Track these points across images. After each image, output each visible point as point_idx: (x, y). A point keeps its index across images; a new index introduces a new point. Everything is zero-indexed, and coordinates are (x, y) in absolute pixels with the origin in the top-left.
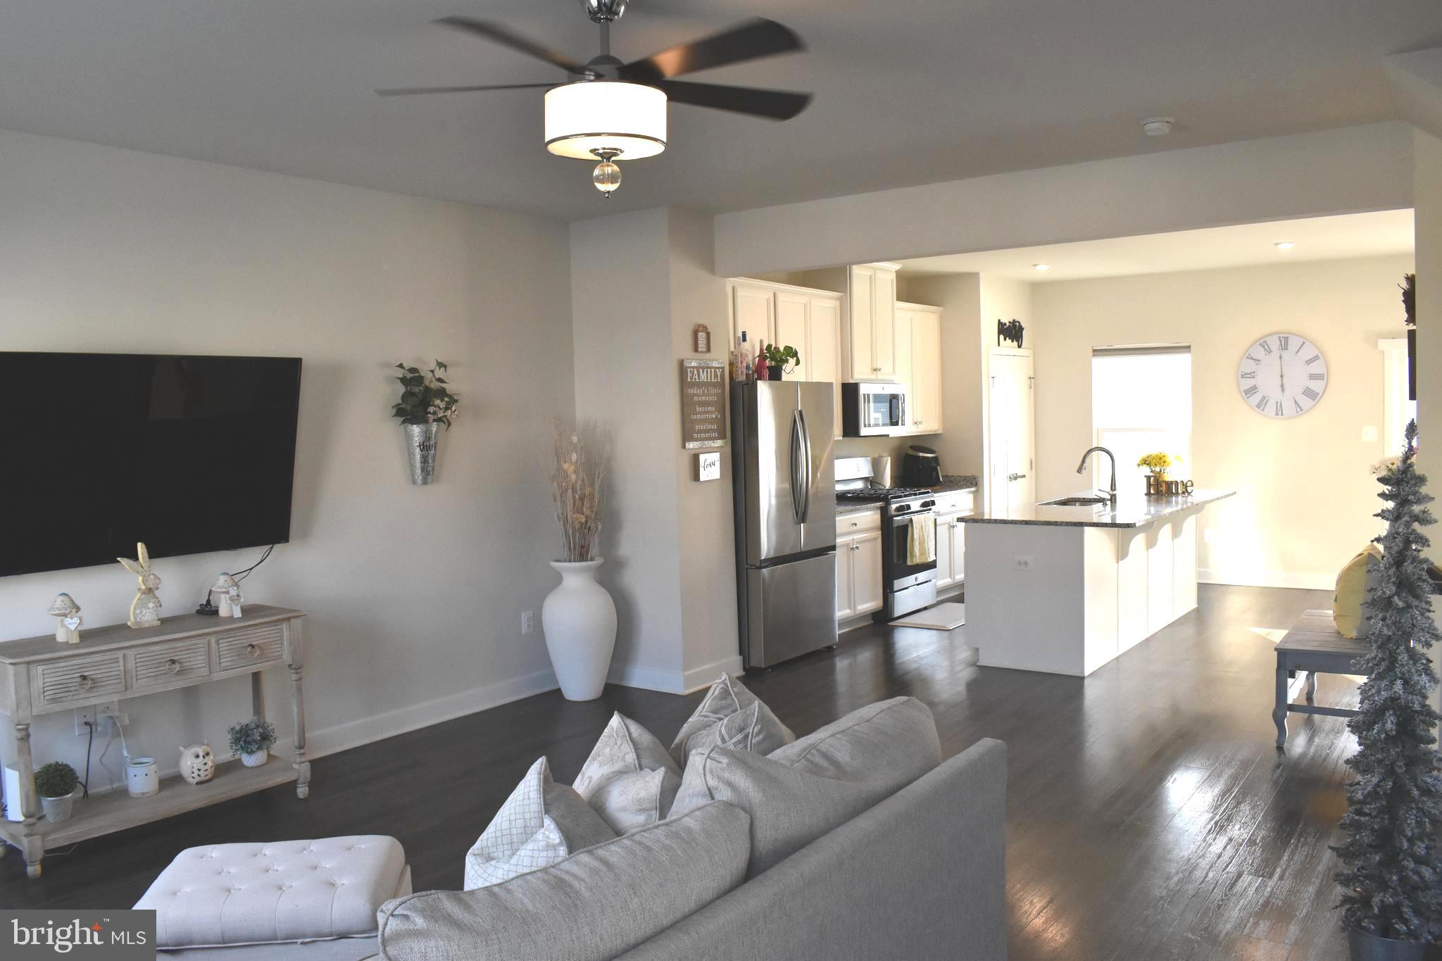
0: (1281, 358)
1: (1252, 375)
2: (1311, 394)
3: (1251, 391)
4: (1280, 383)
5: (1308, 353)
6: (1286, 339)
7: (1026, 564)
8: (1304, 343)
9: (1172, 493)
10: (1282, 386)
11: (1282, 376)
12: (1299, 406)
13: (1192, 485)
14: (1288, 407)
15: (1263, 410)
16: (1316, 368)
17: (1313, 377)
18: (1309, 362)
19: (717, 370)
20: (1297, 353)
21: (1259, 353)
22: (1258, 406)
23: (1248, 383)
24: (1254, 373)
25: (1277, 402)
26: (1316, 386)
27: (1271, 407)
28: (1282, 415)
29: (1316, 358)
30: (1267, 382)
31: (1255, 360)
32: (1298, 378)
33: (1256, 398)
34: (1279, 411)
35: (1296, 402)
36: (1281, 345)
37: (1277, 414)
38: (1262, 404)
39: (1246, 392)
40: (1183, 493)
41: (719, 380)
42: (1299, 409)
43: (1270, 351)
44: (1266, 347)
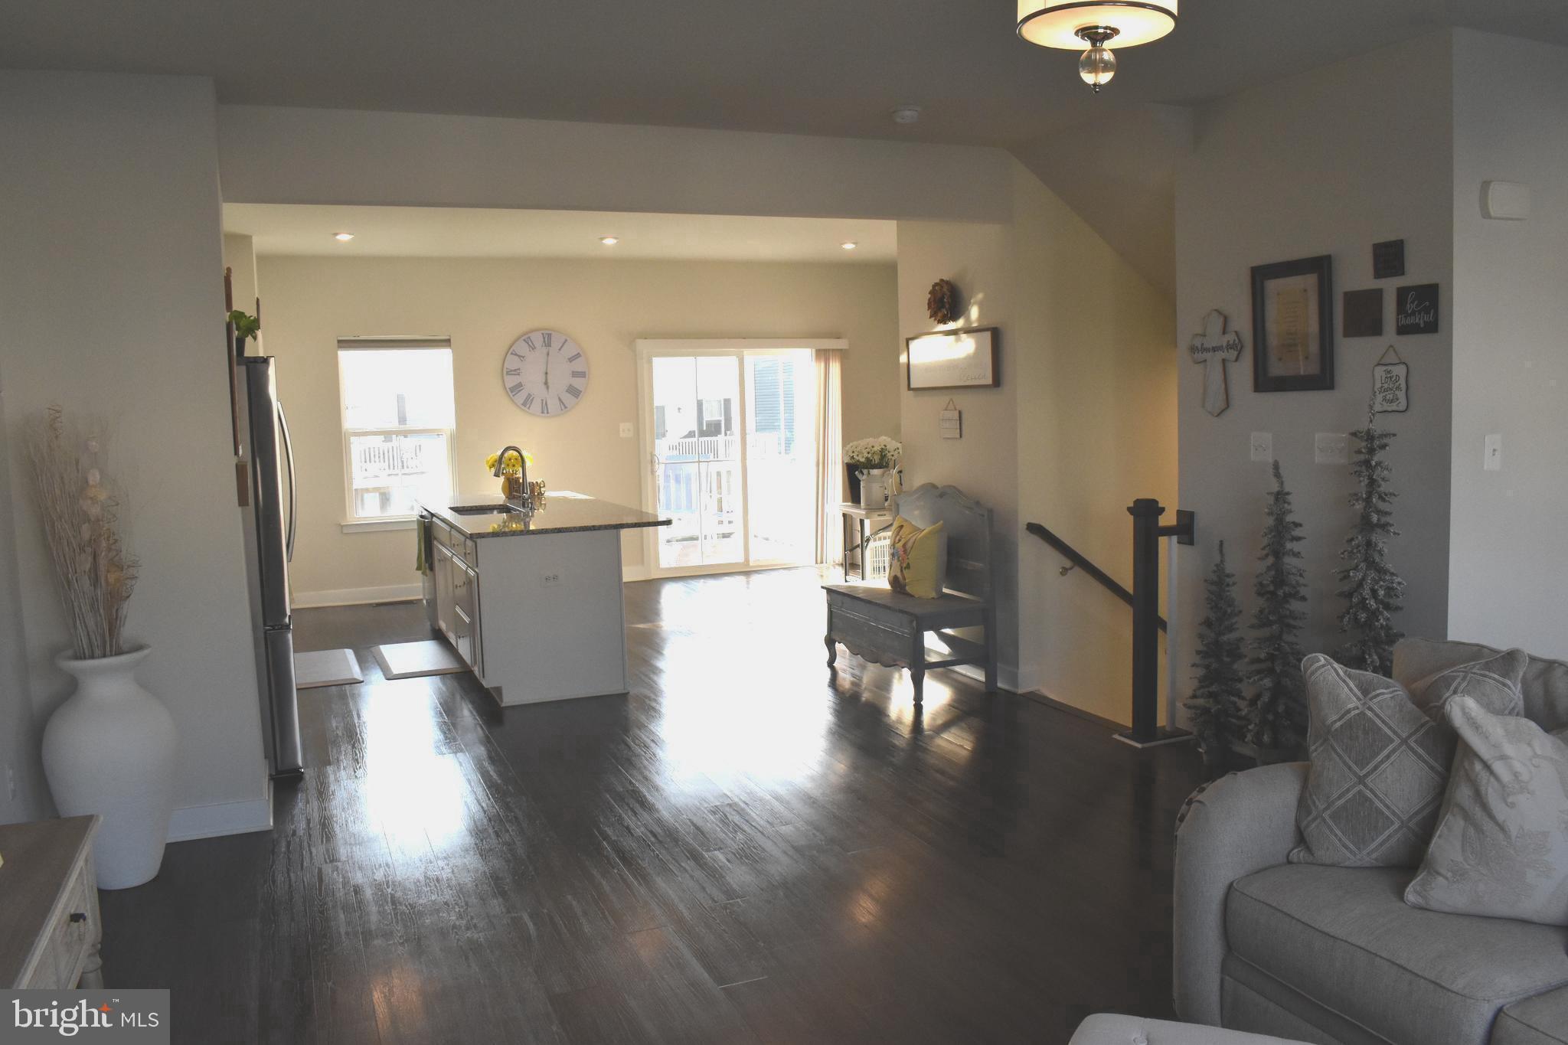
0: (548, 354)
1: (516, 372)
2: (574, 392)
3: (517, 388)
4: (544, 381)
5: (570, 350)
6: (550, 335)
7: (555, 578)
8: (566, 340)
10: (546, 383)
11: (546, 373)
12: (563, 404)
13: (544, 486)
14: (553, 404)
15: (529, 408)
16: (578, 366)
17: (575, 374)
18: (571, 360)
20: (560, 350)
21: (522, 348)
22: (524, 404)
23: (511, 381)
24: (519, 369)
25: (542, 400)
26: (577, 383)
27: (536, 406)
28: (548, 413)
29: (578, 355)
30: (532, 378)
31: (519, 356)
32: (561, 379)
33: (521, 397)
34: (545, 409)
35: (560, 400)
36: (544, 341)
37: (543, 413)
38: (527, 402)
39: (512, 389)
40: (538, 494)
42: (563, 407)
43: (534, 348)
44: (530, 343)
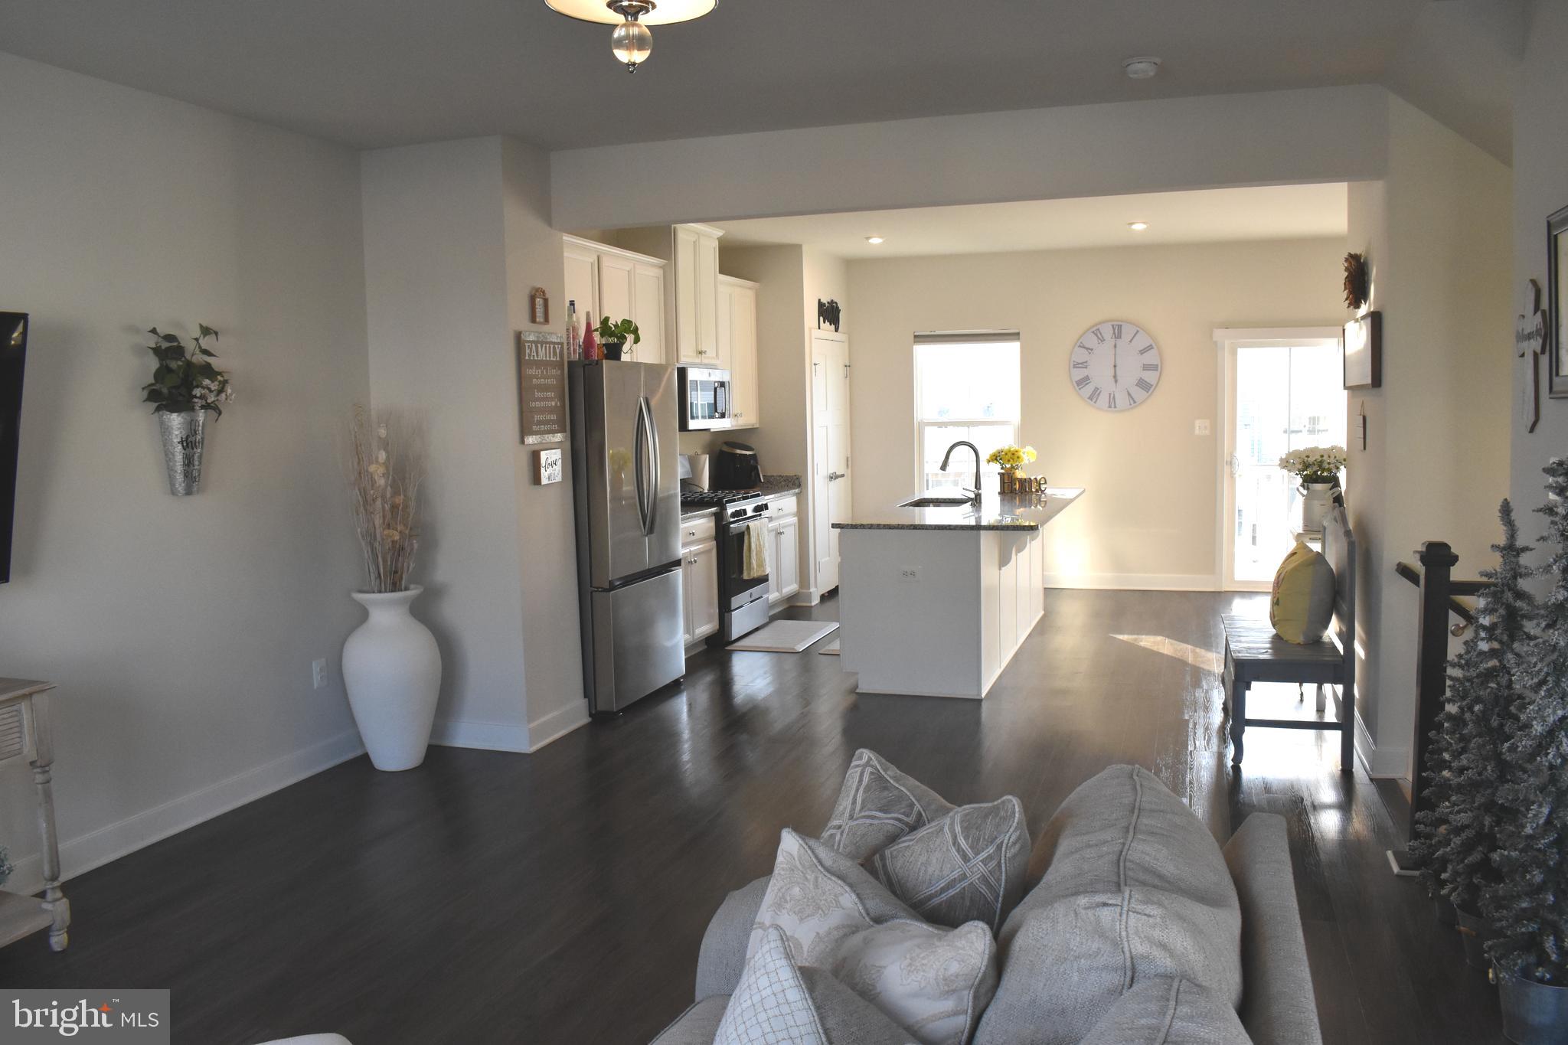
0: (1115, 346)
1: (1082, 365)
2: (1144, 385)
3: (1083, 382)
4: (1113, 374)
5: (1142, 341)
6: (1120, 327)
7: (913, 574)
8: (1138, 331)
9: (1026, 491)
10: (1115, 377)
11: (1115, 366)
12: (1133, 399)
13: (1046, 483)
14: (1121, 399)
15: (1095, 402)
16: (1150, 358)
17: (1147, 367)
18: (1142, 352)
19: (556, 346)
20: (1131, 341)
21: (1091, 341)
22: (1090, 398)
23: (1079, 374)
24: (1086, 362)
25: (1110, 394)
26: (1150, 377)
27: (1103, 399)
28: (1115, 407)
29: (1150, 347)
30: (1100, 373)
31: (1087, 349)
32: (1131, 372)
33: (1088, 390)
34: (1112, 403)
35: (1129, 394)
36: (1114, 333)
37: (1110, 407)
38: (1094, 396)
39: (1079, 383)
40: (1037, 491)
41: (558, 359)
42: (1132, 402)
43: (1103, 340)
44: (1099, 335)
